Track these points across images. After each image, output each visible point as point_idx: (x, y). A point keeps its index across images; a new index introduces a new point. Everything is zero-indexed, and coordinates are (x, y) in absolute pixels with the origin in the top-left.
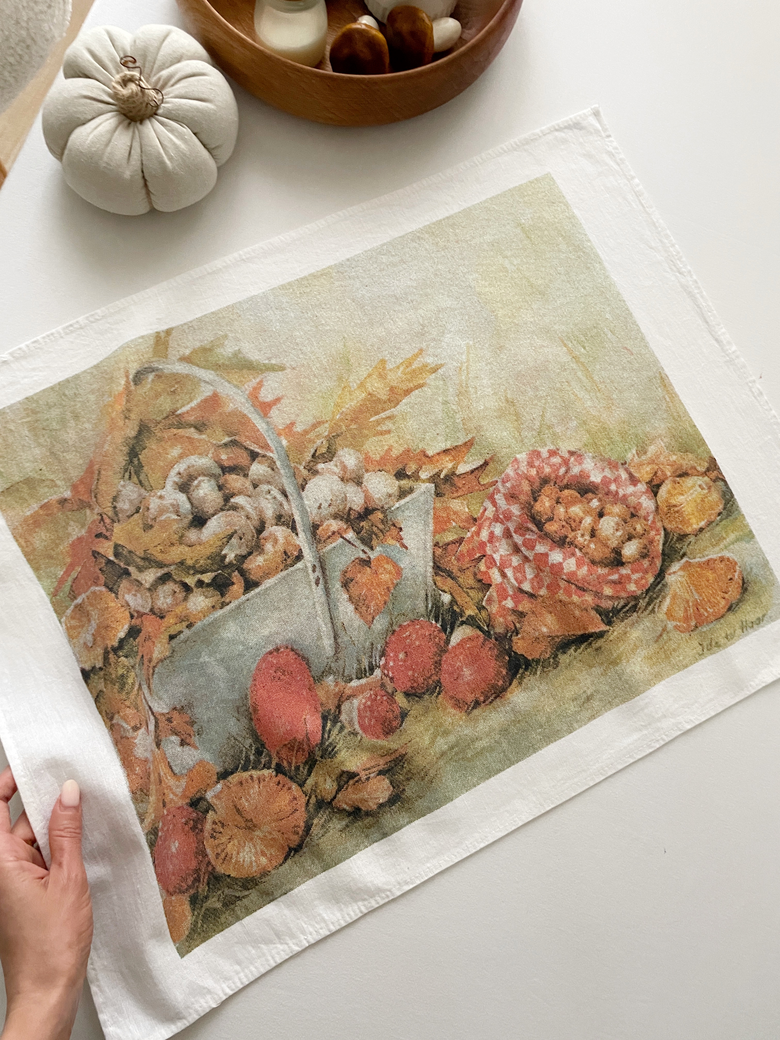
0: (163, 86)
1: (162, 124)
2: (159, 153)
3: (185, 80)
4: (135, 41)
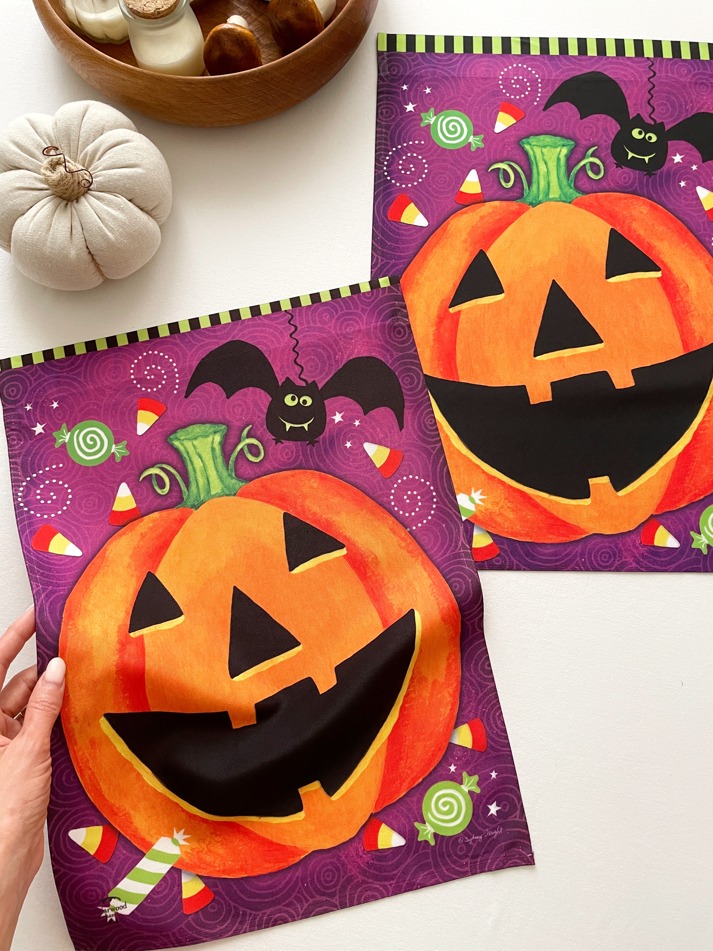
2: (100, 228)
3: (110, 151)
4: (56, 123)
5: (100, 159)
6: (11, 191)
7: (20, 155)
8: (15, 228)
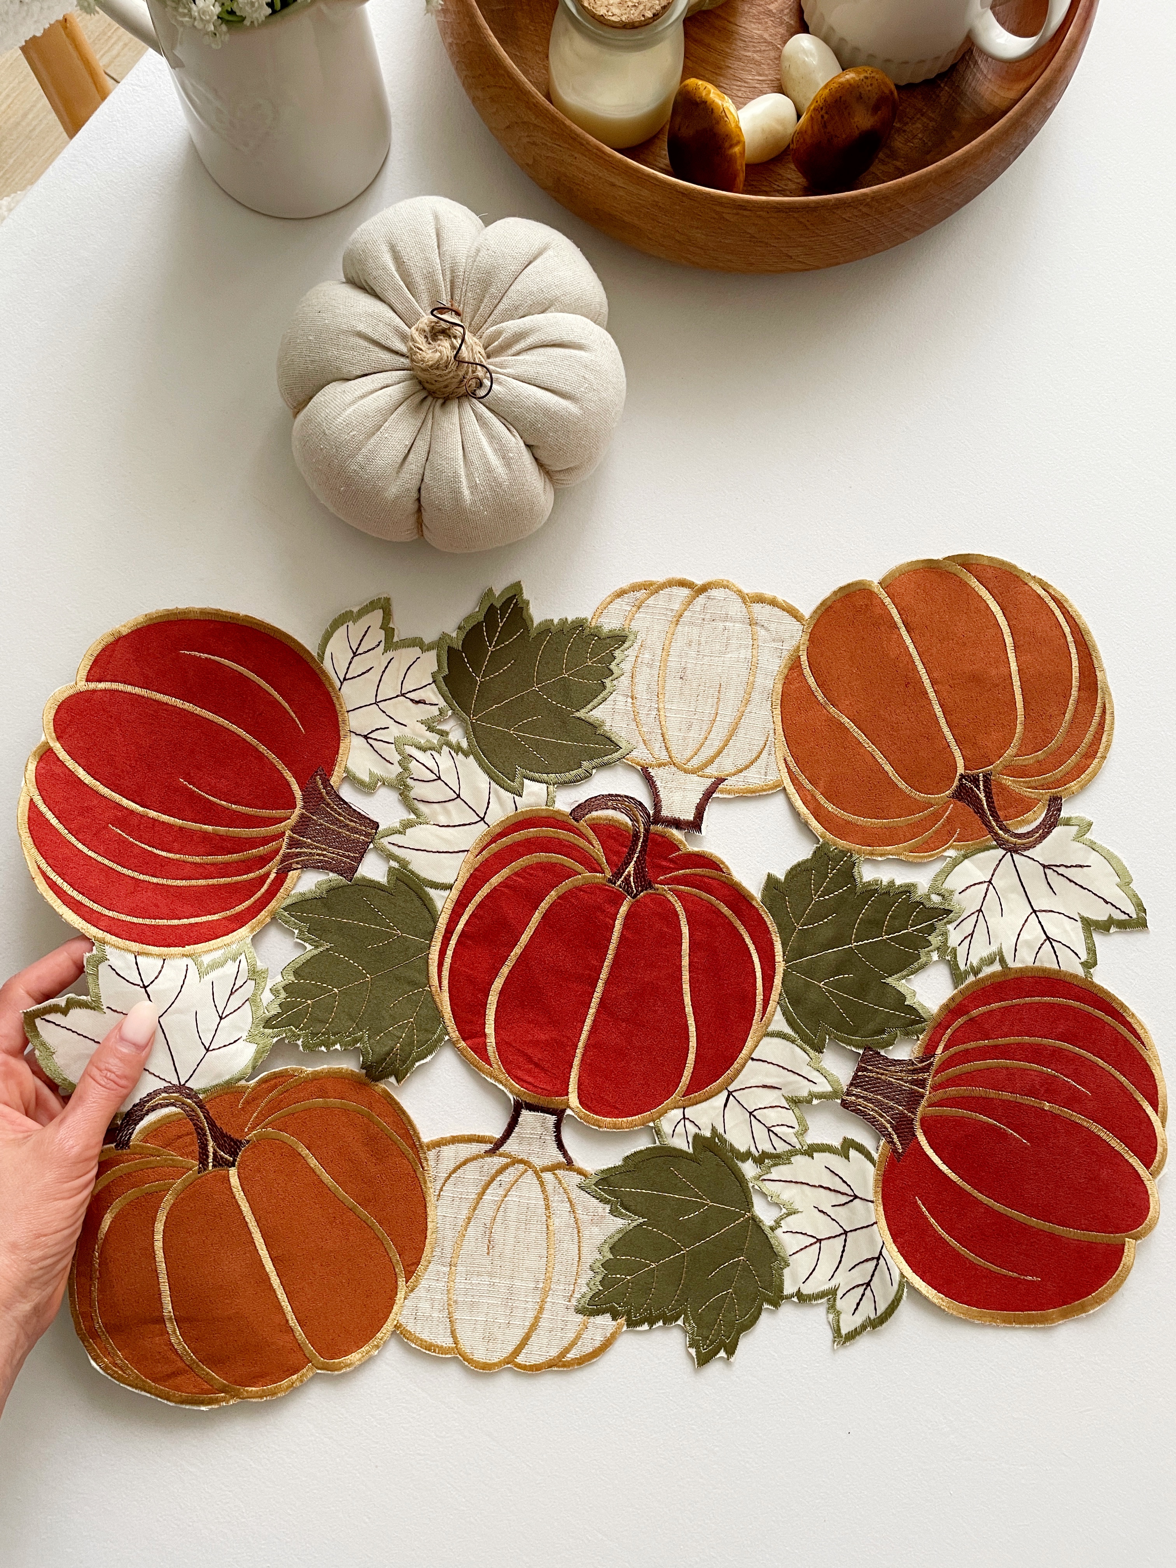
0: (504, 348)
1: (479, 418)
3: (542, 350)
4: (478, 251)
5: (518, 354)
6: (344, 332)
7: (393, 277)
8: (319, 398)
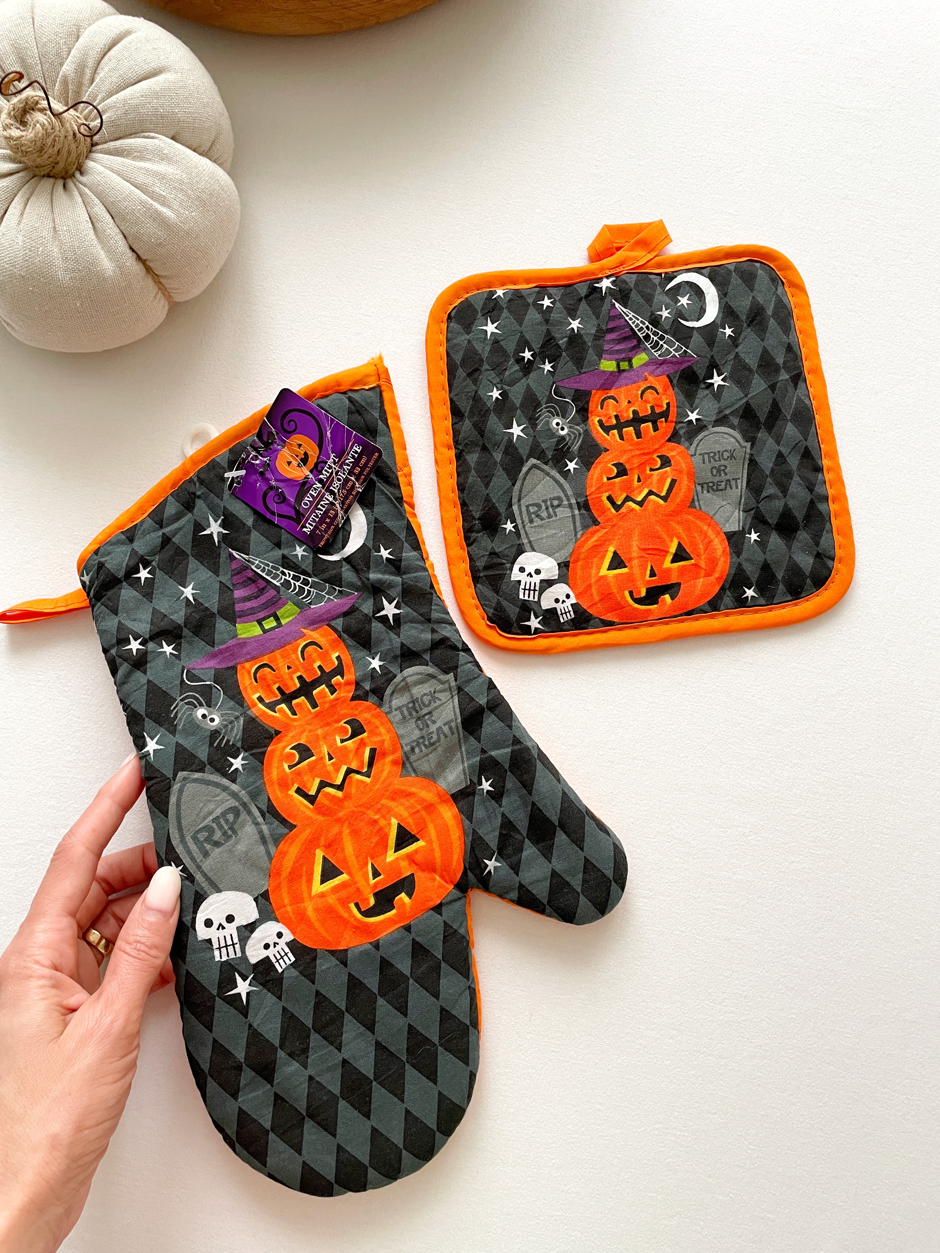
0: (78, 92)
1: (117, 153)
2: (143, 203)
3: (106, 60)
5: (92, 81)
